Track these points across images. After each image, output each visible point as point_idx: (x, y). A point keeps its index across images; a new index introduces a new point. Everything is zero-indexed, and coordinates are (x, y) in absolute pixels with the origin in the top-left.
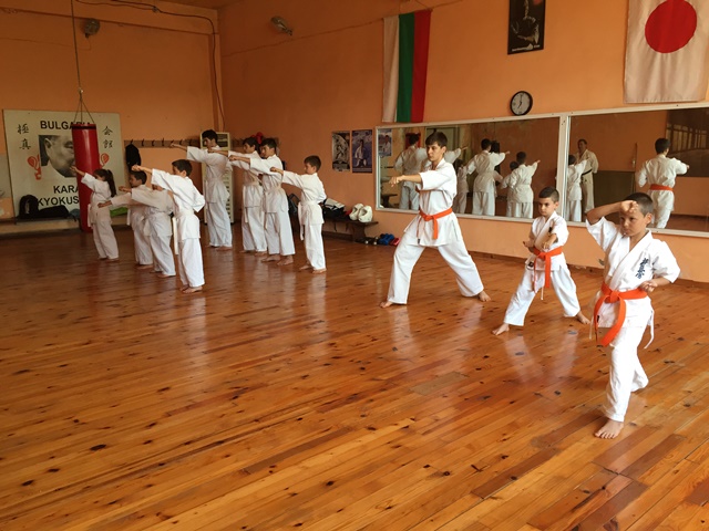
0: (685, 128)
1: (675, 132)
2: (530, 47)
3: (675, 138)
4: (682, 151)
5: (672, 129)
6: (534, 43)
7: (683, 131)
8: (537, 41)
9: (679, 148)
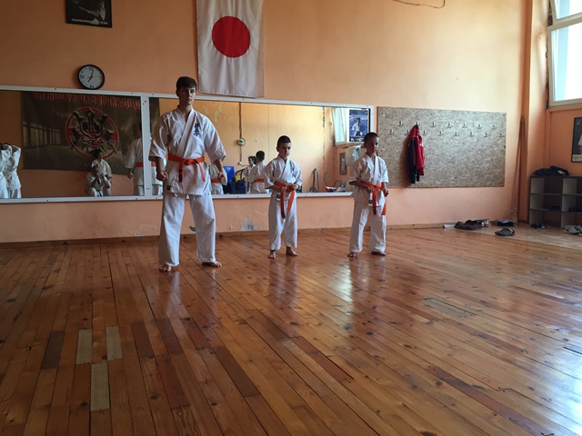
0: (40, 127)
1: (32, 130)
2: (96, 21)
3: (32, 134)
4: (39, 146)
5: (29, 127)
6: (100, 19)
7: (39, 129)
8: (103, 18)
9: (37, 144)
